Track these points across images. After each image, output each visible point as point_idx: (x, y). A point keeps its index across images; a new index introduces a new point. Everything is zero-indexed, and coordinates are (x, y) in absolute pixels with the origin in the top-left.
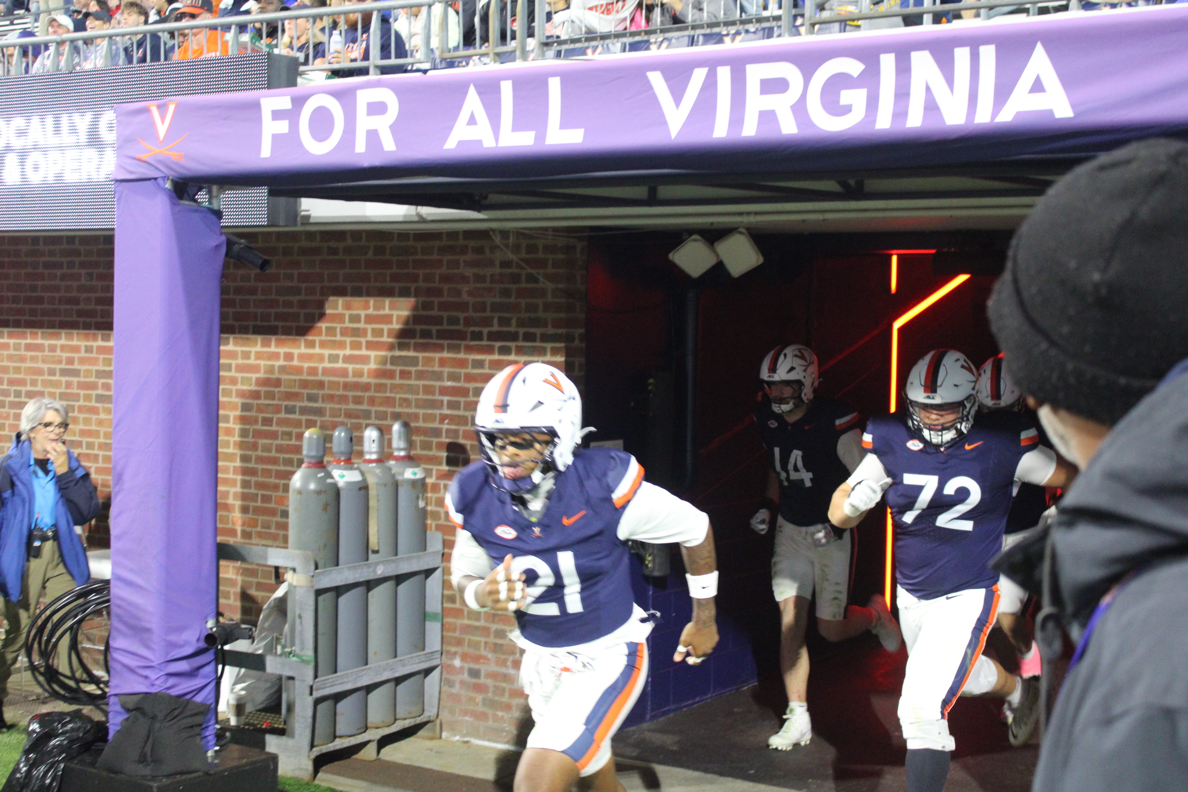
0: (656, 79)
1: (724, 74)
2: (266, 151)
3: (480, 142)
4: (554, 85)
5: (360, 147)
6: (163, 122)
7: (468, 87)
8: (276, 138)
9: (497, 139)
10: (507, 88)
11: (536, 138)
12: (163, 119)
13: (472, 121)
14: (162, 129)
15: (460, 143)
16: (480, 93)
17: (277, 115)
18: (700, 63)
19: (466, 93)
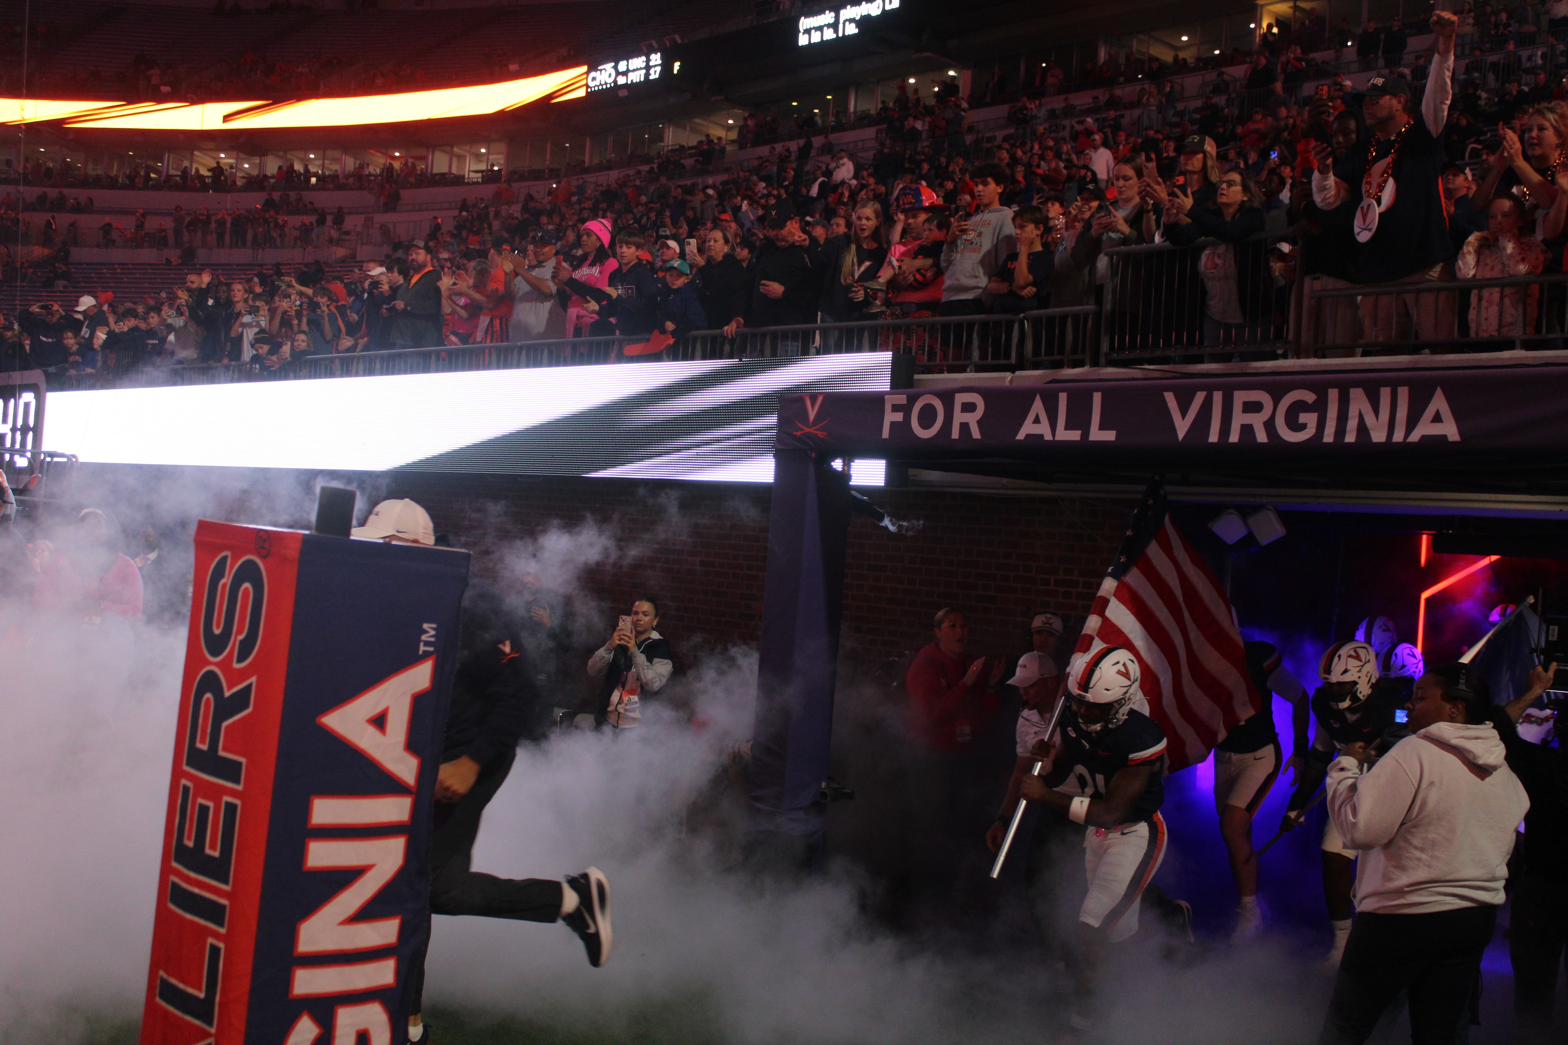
0: (1170, 399)
1: (1218, 396)
2: (886, 434)
3: (1042, 436)
4: (1097, 398)
5: (955, 435)
6: (813, 409)
7: (1035, 396)
8: (893, 424)
9: (1054, 434)
10: (1063, 398)
11: (1082, 435)
12: (813, 406)
13: (1037, 421)
14: (812, 414)
15: (1028, 436)
16: (1043, 401)
17: (896, 408)
18: (1201, 388)
19: (1034, 400)
